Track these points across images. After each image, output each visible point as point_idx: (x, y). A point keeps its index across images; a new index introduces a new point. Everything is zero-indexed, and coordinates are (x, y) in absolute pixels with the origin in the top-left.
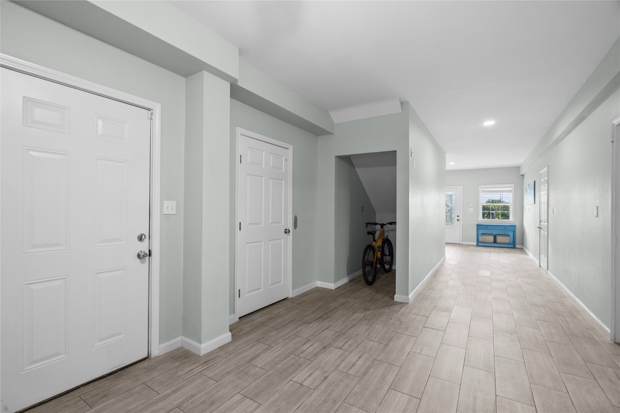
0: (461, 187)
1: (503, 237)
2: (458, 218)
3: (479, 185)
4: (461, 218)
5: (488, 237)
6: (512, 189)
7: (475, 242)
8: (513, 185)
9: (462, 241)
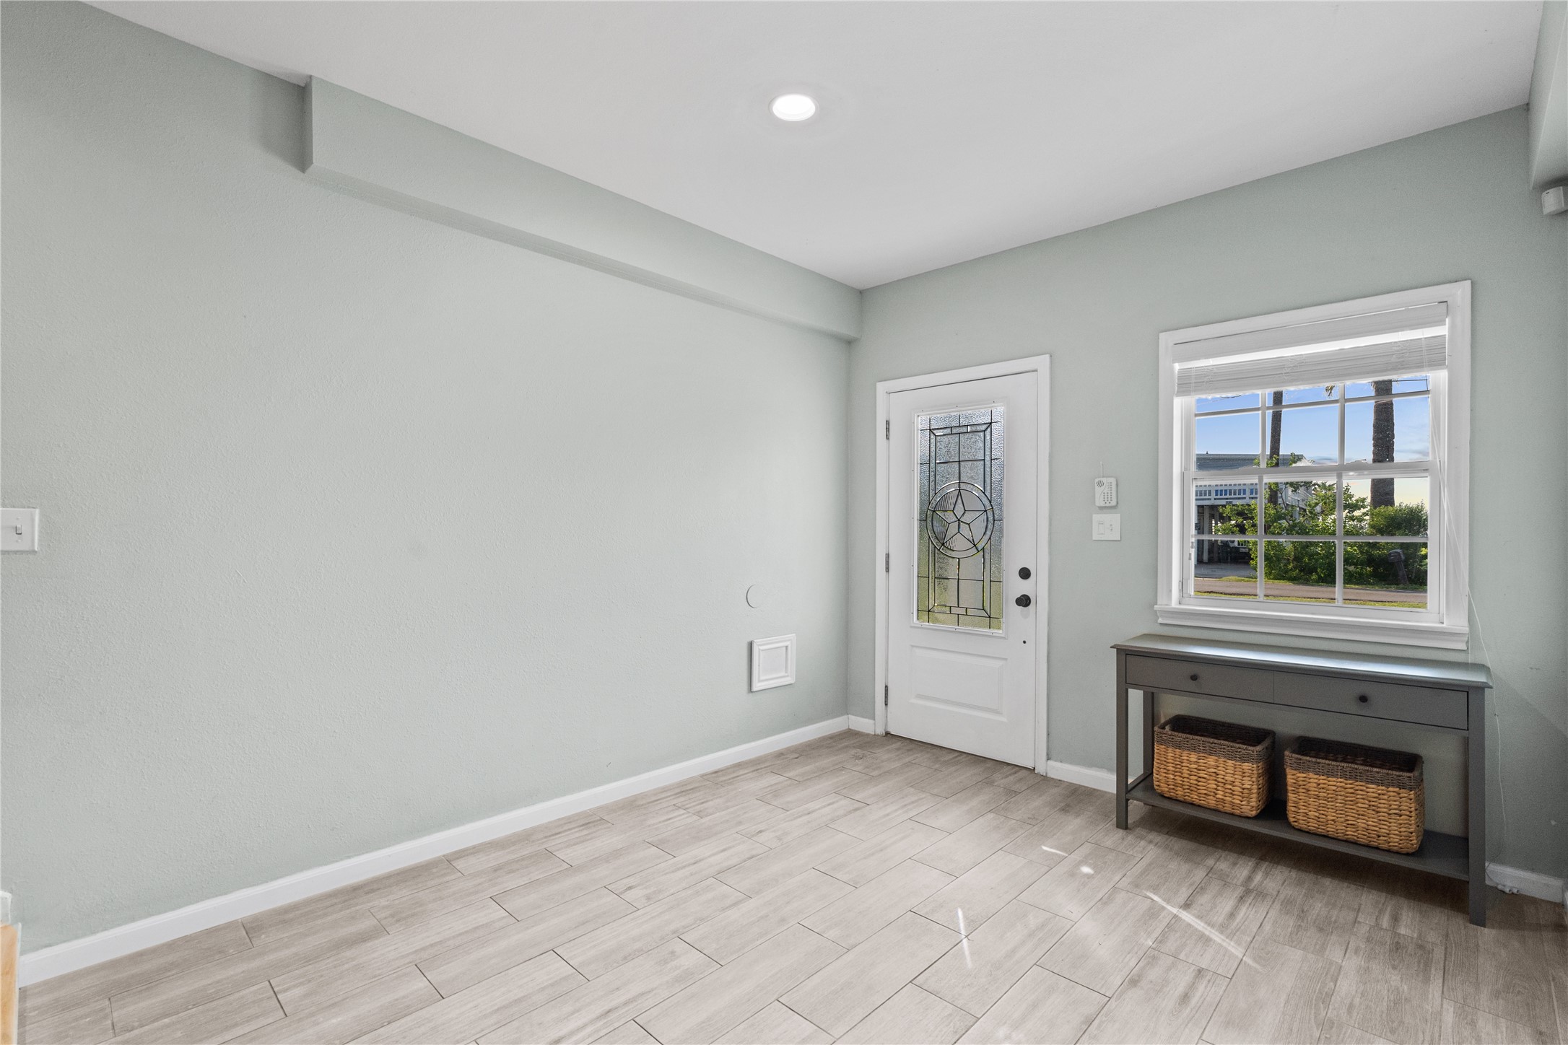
0: (1042, 362)
1: (1350, 784)
2: (1024, 587)
3: (1162, 335)
4: (1037, 587)
5: (1212, 760)
6: (1443, 330)
7: (1109, 770)
8: (1460, 293)
9: (1048, 759)
